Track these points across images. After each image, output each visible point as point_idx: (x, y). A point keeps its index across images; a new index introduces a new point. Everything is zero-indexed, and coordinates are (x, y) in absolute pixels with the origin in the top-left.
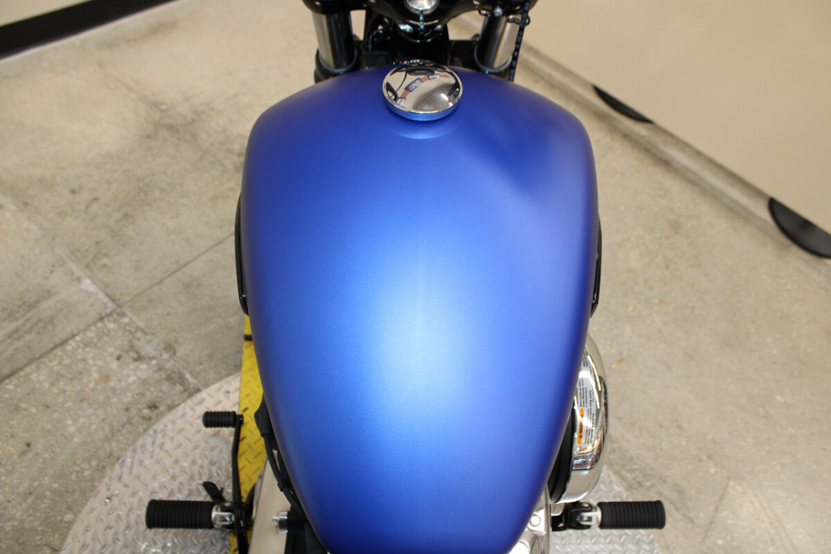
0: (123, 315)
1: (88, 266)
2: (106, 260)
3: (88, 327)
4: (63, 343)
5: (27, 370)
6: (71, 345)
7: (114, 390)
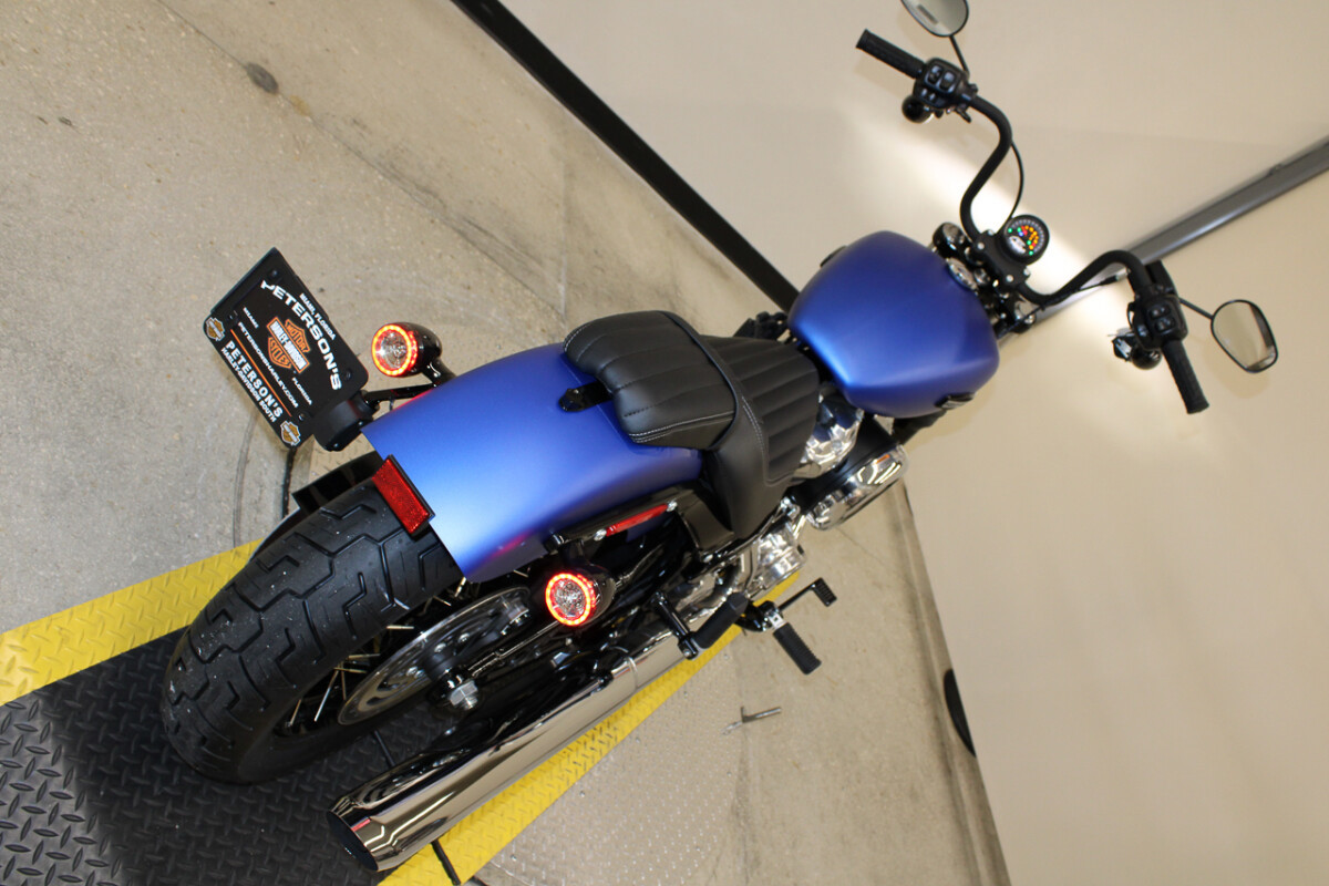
0: (564, 322)
1: (570, 284)
2: (580, 296)
3: (543, 300)
4: (525, 286)
5: (499, 268)
6: (528, 292)
7: (526, 335)
